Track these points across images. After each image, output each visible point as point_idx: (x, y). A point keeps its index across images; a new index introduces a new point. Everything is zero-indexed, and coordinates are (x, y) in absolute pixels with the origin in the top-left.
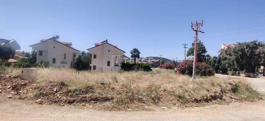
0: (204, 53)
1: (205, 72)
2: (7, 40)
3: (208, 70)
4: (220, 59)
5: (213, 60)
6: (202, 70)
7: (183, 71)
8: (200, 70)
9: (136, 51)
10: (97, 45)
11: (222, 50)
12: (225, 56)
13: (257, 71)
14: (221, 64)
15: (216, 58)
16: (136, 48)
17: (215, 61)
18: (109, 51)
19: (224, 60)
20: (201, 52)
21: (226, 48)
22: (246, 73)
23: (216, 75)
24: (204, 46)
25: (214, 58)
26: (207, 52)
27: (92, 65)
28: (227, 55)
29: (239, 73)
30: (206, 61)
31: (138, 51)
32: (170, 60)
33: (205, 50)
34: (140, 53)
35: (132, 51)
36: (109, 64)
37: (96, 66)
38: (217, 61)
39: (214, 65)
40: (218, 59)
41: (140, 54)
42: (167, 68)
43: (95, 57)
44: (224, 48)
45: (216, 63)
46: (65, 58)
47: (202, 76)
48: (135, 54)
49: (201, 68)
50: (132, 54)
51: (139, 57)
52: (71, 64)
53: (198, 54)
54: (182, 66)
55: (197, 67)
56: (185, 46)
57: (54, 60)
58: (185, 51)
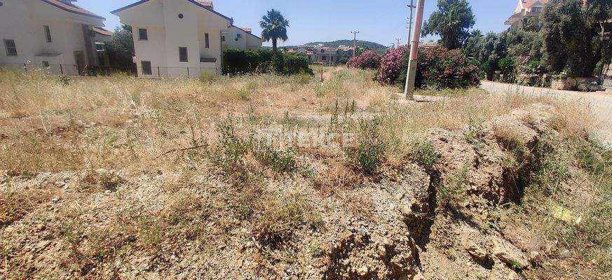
0: (468, 27)
1: (451, 76)
3: (461, 70)
4: (504, 41)
5: (484, 45)
6: (444, 70)
7: (393, 72)
8: (439, 69)
9: (275, 16)
11: (516, 16)
12: (521, 31)
13: (600, 73)
14: (504, 56)
15: (495, 39)
17: (490, 47)
18: (181, 16)
19: (514, 42)
20: (459, 25)
21: (527, 10)
22: (569, 80)
23: (485, 84)
25: (490, 36)
26: (474, 23)
27: (137, 60)
28: (527, 30)
29: (548, 80)
31: (281, 18)
33: (472, 17)
34: (286, 23)
35: (265, 18)
36: (183, 55)
37: (149, 63)
38: (495, 47)
39: (485, 58)
40: (498, 42)
41: (287, 27)
42: (364, 66)
43: (143, 35)
44: (523, 10)
45: (493, 52)
46: (49, 39)
47: (443, 87)
48: (273, 27)
49: (442, 63)
50: (264, 28)
51: (285, 38)
52: (79, 58)
53: (449, 28)
54: (394, 60)
55: (432, 63)
56: (412, 2)
57: (9, 44)
58: (411, 18)
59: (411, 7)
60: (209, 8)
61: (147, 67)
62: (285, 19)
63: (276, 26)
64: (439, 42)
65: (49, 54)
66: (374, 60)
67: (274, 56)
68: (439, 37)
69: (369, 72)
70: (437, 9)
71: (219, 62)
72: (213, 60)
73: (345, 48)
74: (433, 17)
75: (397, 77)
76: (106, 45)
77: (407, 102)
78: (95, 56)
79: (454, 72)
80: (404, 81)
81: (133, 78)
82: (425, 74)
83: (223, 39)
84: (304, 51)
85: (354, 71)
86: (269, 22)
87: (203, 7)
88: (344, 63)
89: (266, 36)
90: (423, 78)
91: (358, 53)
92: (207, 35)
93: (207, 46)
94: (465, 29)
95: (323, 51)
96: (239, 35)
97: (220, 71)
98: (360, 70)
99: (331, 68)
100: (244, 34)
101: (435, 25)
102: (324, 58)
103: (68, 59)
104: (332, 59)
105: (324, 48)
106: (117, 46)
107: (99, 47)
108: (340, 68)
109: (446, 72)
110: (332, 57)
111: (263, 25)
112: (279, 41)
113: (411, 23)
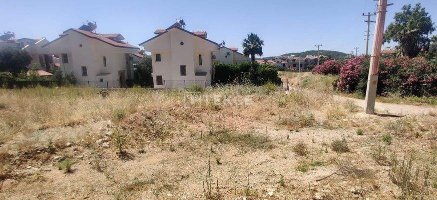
0: (427, 33)
2: (32, 40)
6: (407, 78)
7: (352, 80)
8: (402, 77)
9: (253, 38)
16: (254, 33)
18: (182, 44)
20: (417, 32)
24: (428, 16)
26: (433, 30)
27: (154, 75)
30: (430, 51)
31: (258, 40)
32: (346, 55)
33: (431, 25)
34: (261, 43)
35: (245, 40)
36: (183, 71)
37: (161, 77)
41: (262, 46)
42: (326, 73)
43: (158, 58)
46: (105, 65)
47: (407, 94)
48: (252, 46)
49: (405, 71)
50: (245, 48)
51: (261, 53)
52: (121, 74)
53: (408, 35)
54: (353, 68)
55: (394, 71)
56: (369, 18)
57: (84, 69)
58: (369, 31)
59: (368, 22)
60: (203, 36)
61: (160, 81)
62: (261, 40)
63: (254, 45)
64: (397, 48)
65: (104, 74)
66: (335, 68)
67: (252, 69)
68: (397, 44)
69: (331, 78)
70: (394, 21)
71: (208, 76)
72: (204, 74)
73: (311, 57)
74: (391, 27)
75: (356, 84)
77: (368, 116)
79: (419, 80)
80: (364, 89)
81: (149, 89)
82: (387, 82)
83: (214, 57)
84: (280, 60)
85: (317, 77)
86: (249, 43)
87: (197, 36)
88: (311, 69)
89: (247, 53)
90: (384, 86)
91: (322, 61)
92: (200, 56)
93: (201, 64)
94: (425, 36)
95: (294, 60)
96: (228, 53)
97: (209, 82)
98: (323, 76)
99: (299, 74)
100: (231, 52)
101: (393, 34)
102: (295, 65)
103: (113, 77)
104: (301, 66)
105: (295, 58)
106: (143, 67)
107: (135, 66)
108: (306, 74)
109: (409, 80)
110: (301, 65)
111: (245, 45)
112: (256, 56)
113: (368, 35)
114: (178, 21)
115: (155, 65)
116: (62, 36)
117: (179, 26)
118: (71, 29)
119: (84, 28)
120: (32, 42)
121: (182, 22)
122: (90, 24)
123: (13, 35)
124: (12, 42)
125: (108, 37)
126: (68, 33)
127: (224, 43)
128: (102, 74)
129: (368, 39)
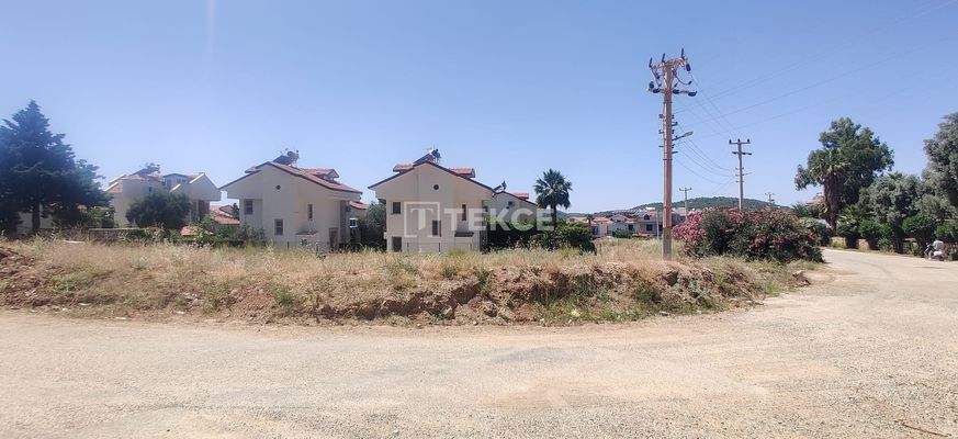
2: (185, 177)
6: (754, 238)
9: (553, 178)
10: (402, 172)
16: (554, 170)
18: (436, 187)
27: (388, 236)
31: (561, 181)
34: (567, 186)
35: (540, 181)
37: (400, 239)
41: (570, 192)
43: (397, 209)
46: (311, 216)
48: (551, 191)
50: (540, 194)
51: (567, 204)
52: (333, 234)
55: (741, 230)
56: (740, 148)
57: (279, 224)
58: (741, 169)
59: (740, 153)
60: (468, 176)
61: (397, 243)
62: (566, 180)
63: (555, 190)
65: (306, 233)
71: (476, 239)
72: (470, 234)
76: (359, 221)
78: (348, 232)
86: (546, 186)
89: (543, 203)
92: (464, 206)
95: (647, 217)
96: (510, 203)
100: (517, 201)
103: (323, 236)
106: (369, 222)
107: (353, 223)
111: (538, 189)
112: (560, 208)
113: (741, 175)
114: (430, 152)
115: (391, 219)
116: (250, 173)
117: (430, 160)
118: (268, 163)
119: (282, 160)
120: (184, 180)
121: (436, 153)
122: (290, 153)
123: (157, 169)
124: (155, 179)
125: (315, 173)
126: (261, 169)
127: (504, 184)
128: (305, 232)
129: (742, 182)
